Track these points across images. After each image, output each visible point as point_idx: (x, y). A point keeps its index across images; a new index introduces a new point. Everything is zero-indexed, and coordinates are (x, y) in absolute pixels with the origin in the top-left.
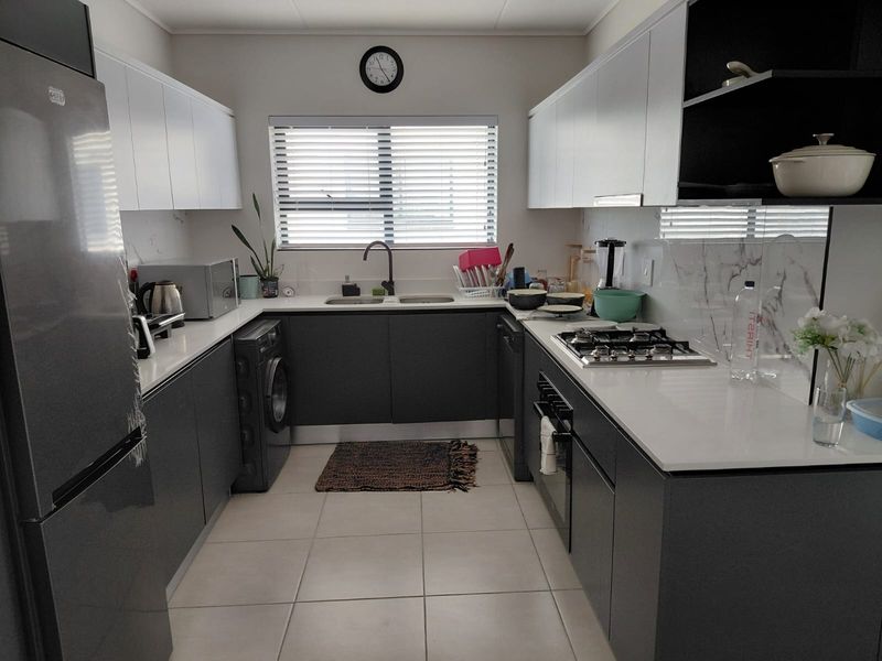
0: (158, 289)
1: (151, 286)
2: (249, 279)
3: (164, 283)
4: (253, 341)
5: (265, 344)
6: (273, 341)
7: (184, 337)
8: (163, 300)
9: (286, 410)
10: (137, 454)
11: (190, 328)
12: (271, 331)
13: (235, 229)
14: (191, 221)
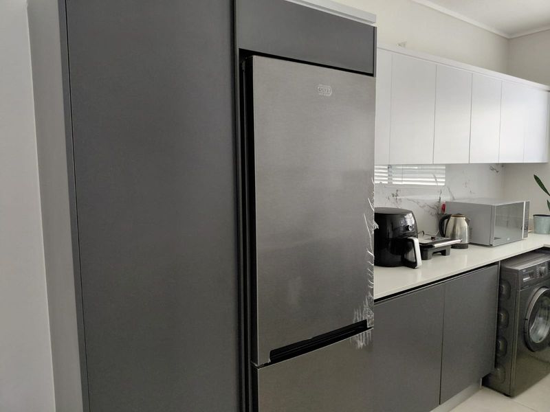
0: (452, 219)
1: (448, 217)
2: (543, 218)
3: (458, 215)
4: (517, 271)
5: (531, 275)
6: (541, 274)
7: (466, 256)
8: (454, 227)
9: (548, 335)
10: (360, 340)
11: (473, 250)
12: (542, 265)
13: (536, 178)
14: (505, 171)
